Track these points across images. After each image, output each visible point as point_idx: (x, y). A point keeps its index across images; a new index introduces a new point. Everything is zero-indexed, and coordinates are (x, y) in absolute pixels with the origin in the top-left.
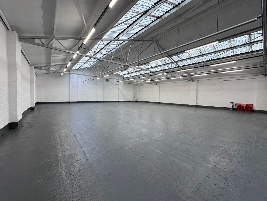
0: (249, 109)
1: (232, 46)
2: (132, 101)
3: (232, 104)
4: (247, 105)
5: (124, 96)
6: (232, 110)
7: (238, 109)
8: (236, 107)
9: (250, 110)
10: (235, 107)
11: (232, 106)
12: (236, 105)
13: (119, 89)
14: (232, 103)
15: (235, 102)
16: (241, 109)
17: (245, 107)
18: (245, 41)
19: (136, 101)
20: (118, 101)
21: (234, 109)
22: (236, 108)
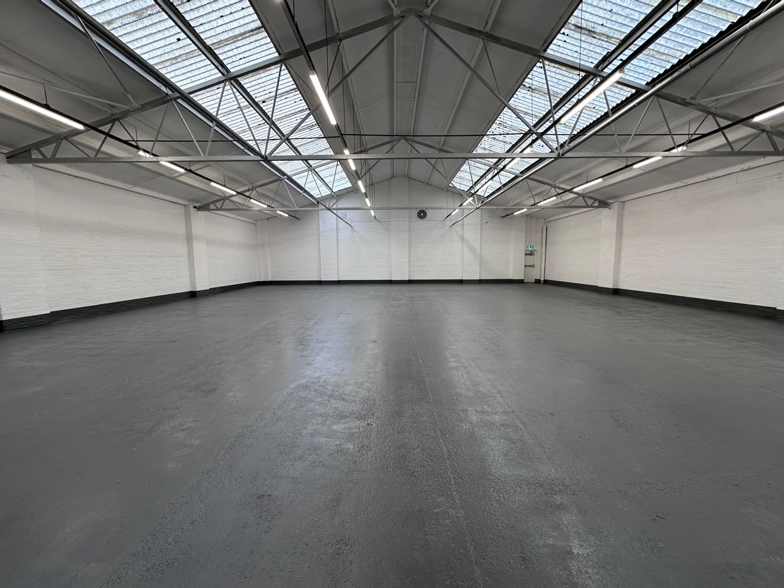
2: (520, 282)
5: (482, 263)
13: (462, 238)
19: (538, 281)
20: (461, 282)
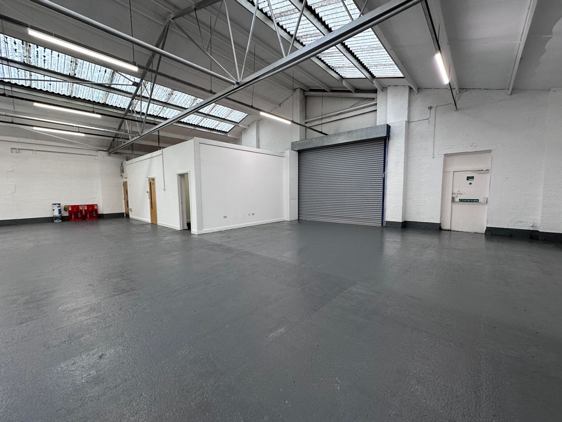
0: (93, 213)
1: (75, 75)
3: (59, 208)
4: (88, 206)
6: (60, 221)
7: (73, 217)
8: (68, 212)
9: (94, 215)
10: (66, 214)
11: (60, 211)
12: (66, 209)
14: (58, 205)
15: (63, 204)
16: (79, 216)
17: (85, 210)
18: (102, 79)
21: (63, 219)
22: (68, 215)
